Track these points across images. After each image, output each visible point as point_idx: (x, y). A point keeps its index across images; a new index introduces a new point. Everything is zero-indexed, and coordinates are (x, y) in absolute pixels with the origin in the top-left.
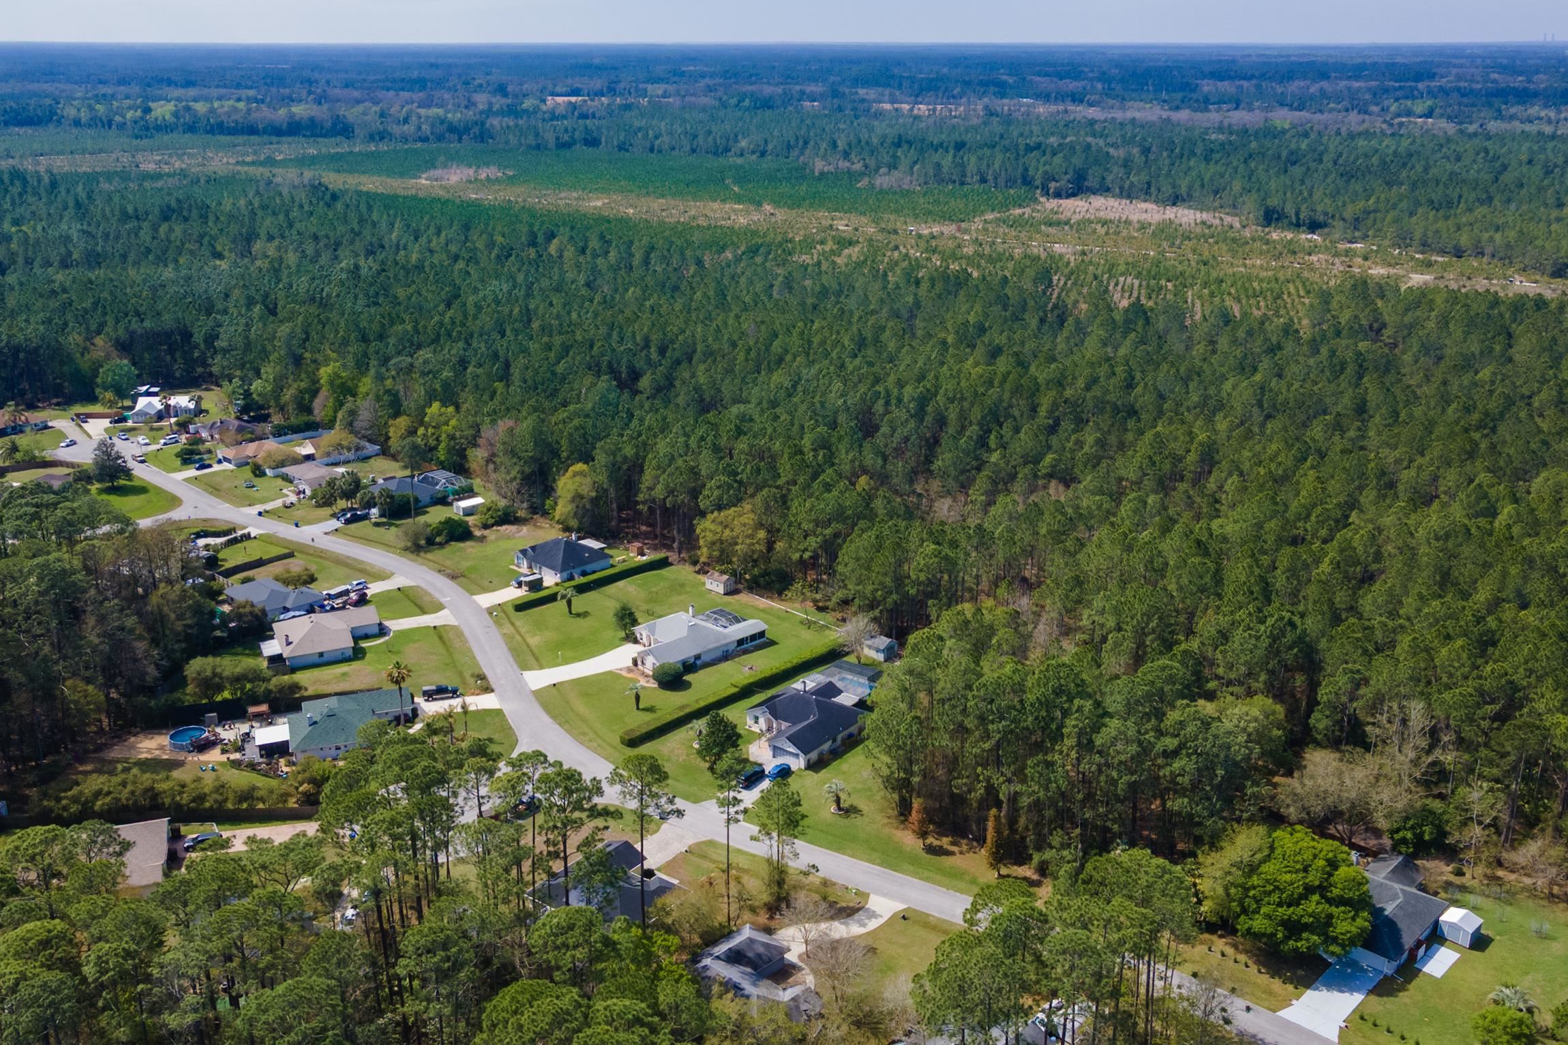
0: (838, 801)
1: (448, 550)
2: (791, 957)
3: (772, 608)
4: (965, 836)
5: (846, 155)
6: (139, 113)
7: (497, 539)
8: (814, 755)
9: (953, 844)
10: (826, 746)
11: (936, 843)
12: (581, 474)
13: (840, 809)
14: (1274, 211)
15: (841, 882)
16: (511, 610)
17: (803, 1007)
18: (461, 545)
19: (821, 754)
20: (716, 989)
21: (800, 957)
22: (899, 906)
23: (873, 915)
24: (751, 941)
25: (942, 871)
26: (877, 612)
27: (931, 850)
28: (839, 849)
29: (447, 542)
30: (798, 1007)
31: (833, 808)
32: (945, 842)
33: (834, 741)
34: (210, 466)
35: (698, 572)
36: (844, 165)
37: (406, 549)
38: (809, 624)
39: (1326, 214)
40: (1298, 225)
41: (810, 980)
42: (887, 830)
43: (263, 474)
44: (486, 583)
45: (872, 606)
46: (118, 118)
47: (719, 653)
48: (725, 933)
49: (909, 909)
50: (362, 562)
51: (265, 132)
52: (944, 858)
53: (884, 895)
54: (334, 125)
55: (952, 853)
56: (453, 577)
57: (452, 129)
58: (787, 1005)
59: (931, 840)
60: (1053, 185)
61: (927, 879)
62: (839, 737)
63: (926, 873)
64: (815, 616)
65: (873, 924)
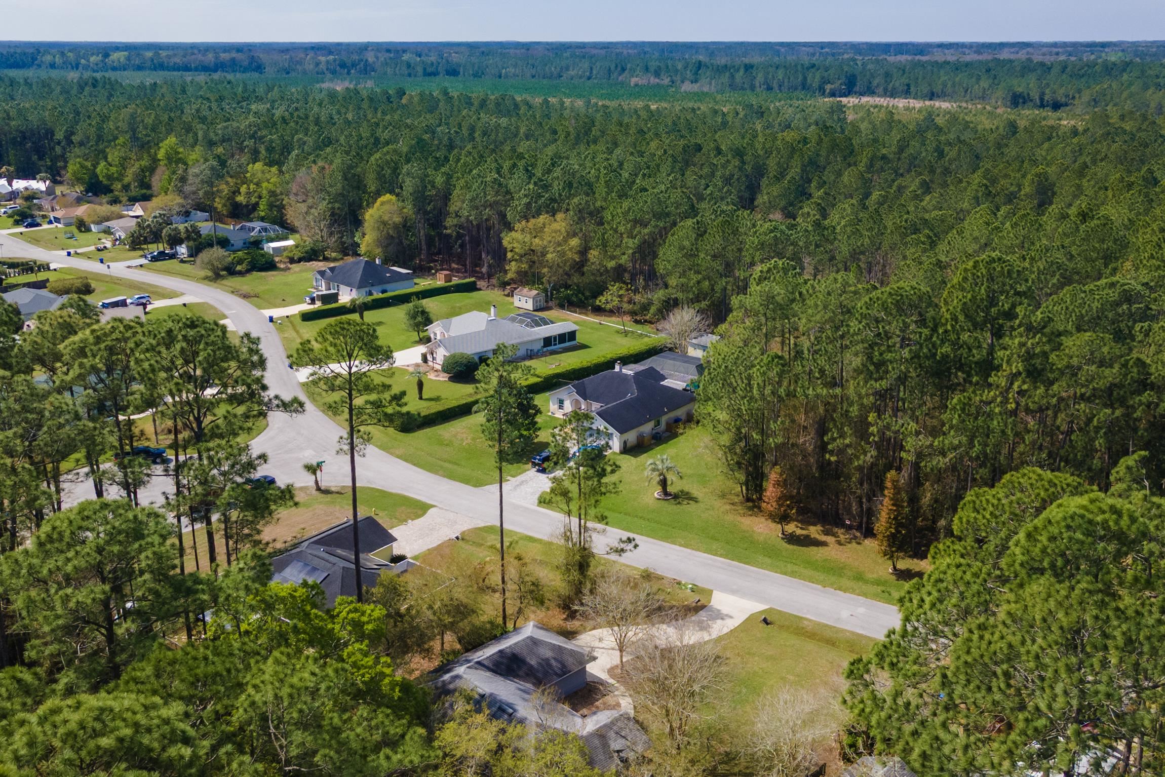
0: (664, 483)
1: (249, 277)
2: (596, 669)
3: (585, 321)
4: (840, 523)
5: (657, 74)
6: (100, 57)
7: (301, 271)
8: (631, 437)
9: (826, 533)
10: (647, 428)
11: (799, 532)
12: (389, 201)
13: (666, 493)
14: (1021, 95)
15: (670, 575)
16: (298, 320)
17: (616, 744)
18: (263, 274)
19: (641, 438)
20: (461, 707)
21: (611, 672)
22: (759, 607)
23: (720, 616)
24: (534, 642)
25: (810, 564)
26: (704, 304)
27: (791, 539)
28: (667, 538)
29: (248, 271)
30: (605, 745)
31: (657, 492)
32: (814, 531)
33: (658, 423)
34: (38, 225)
35: (508, 295)
36: (654, 80)
37: (206, 278)
38: (626, 333)
39: (1067, 96)
40: (1042, 106)
41: (626, 704)
42: (730, 518)
43: (88, 230)
44: (279, 301)
45: (697, 299)
46: (83, 61)
47: (522, 352)
48: (497, 632)
49: (771, 609)
50: (157, 286)
51: (196, 69)
52: (813, 550)
53: (734, 592)
54: (251, 63)
55: (824, 544)
56: (245, 296)
57: (343, 65)
58: (588, 739)
59: (791, 528)
60: (828, 87)
61: (793, 574)
62: (664, 420)
63: (790, 567)
64: (631, 327)
65: (719, 628)
